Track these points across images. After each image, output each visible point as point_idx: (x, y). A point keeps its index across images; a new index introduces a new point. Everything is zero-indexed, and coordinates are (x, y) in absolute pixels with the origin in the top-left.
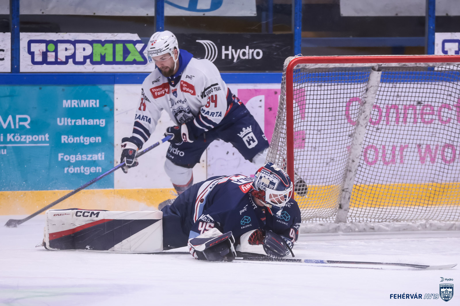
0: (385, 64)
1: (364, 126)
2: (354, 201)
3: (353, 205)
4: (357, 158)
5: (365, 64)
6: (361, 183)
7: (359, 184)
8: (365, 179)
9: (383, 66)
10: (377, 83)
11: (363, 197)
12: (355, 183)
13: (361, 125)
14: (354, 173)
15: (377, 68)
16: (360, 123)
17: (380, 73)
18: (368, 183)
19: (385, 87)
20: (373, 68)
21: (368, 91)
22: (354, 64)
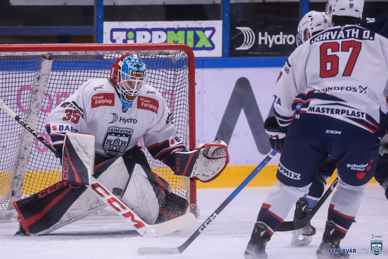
0: (55, 52)
1: (36, 114)
2: (26, 188)
3: (25, 192)
4: (29, 145)
5: (36, 52)
6: (33, 170)
7: (31, 171)
8: (37, 166)
9: (53, 54)
10: (48, 71)
11: (35, 184)
12: (28, 170)
13: (33, 112)
14: (26, 160)
15: (48, 56)
16: (32, 111)
17: (52, 61)
18: (39, 170)
19: (56, 75)
20: (44, 57)
21: (39, 80)
22: (26, 53)
